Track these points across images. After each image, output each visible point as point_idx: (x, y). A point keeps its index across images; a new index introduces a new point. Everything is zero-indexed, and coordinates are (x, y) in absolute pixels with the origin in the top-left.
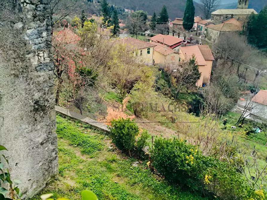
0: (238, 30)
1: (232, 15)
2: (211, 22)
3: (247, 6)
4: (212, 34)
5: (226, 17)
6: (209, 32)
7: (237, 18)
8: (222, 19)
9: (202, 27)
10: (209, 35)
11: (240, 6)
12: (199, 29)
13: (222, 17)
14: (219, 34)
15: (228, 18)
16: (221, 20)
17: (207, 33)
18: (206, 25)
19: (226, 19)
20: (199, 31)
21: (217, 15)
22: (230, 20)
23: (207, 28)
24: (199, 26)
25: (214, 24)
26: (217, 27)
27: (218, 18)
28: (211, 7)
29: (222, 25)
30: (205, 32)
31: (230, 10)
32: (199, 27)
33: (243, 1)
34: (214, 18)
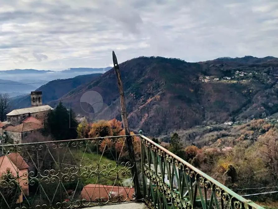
0: (39, 128)
1: (29, 114)
2: (8, 123)
3: (41, 103)
4: (12, 136)
5: (24, 117)
6: (9, 135)
7: (35, 115)
8: (20, 119)
10: (10, 137)
11: (35, 104)
13: (19, 118)
14: (21, 135)
15: (25, 117)
16: (19, 121)
17: (7, 136)
18: (3, 128)
19: (23, 118)
21: (14, 116)
22: (28, 119)
23: (6, 131)
25: (12, 126)
26: (17, 128)
27: (15, 118)
28: (4, 108)
29: (21, 125)
30: (4, 135)
31: (26, 109)
33: (36, 98)
34: (11, 119)
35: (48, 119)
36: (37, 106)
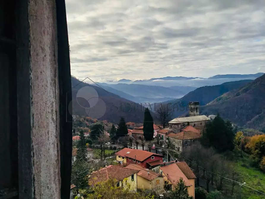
0: (198, 137)
1: (188, 123)
2: (170, 130)
3: (198, 113)
4: (174, 142)
5: (183, 125)
6: (171, 141)
7: (193, 124)
8: (180, 127)
9: (163, 136)
10: (172, 143)
11: (192, 113)
12: (160, 138)
13: (180, 126)
14: (182, 143)
15: (184, 126)
16: (179, 128)
17: (169, 142)
18: (166, 134)
19: (183, 127)
20: (161, 140)
21: (175, 124)
22: (188, 128)
23: (169, 137)
24: (160, 135)
25: (174, 133)
26: (178, 136)
27: (176, 126)
28: (166, 116)
29: (182, 134)
30: (167, 141)
31: (185, 118)
32: (160, 137)
33: (194, 108)
34: (172, 127)
35: (207, 130)
36: (195, 115)
